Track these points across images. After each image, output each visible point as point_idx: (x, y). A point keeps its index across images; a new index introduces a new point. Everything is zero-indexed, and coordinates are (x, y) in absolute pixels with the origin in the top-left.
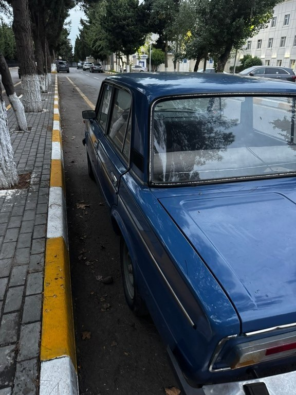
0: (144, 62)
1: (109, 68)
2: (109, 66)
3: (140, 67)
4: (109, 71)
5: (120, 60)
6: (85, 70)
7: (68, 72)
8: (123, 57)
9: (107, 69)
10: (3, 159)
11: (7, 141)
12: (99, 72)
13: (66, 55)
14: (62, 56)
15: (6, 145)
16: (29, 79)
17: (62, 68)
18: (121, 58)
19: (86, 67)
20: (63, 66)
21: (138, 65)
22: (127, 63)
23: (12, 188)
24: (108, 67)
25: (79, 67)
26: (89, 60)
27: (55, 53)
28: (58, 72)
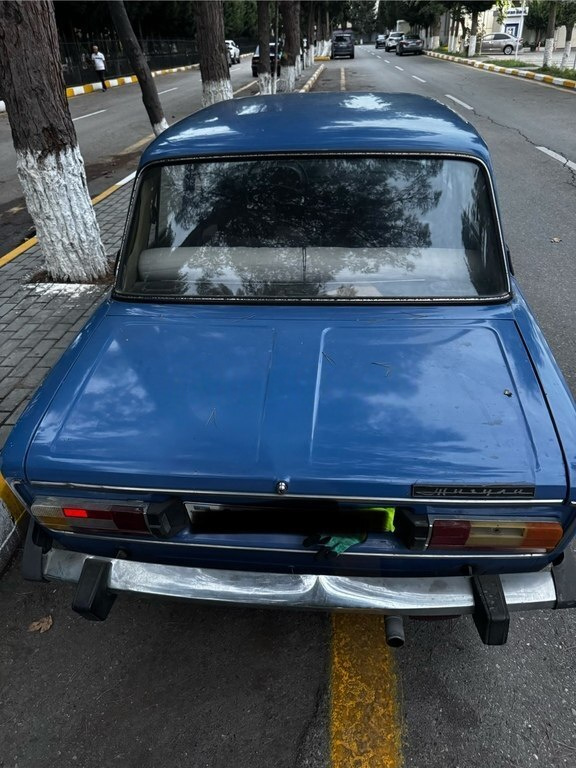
0: (517, 25)
1: (438, 44)
2: (438, 38)
3: (508, 38)
4: (435, 51)
5: (460, 25)
6: (388, 49)
7: (352, 56)
8: (466, 17)
9: (431, 46)
10: (77, 236)
11: (83, 209)
12: (415, 54)
13: (360, 19)
14: (352, 21)
15: (82, 217)
16: (214, 89)
17: (342, 48)
18: (463, 21)
19: (391, 44)
20: (344, 45)
21: (502, 32)
22: (473, 31)
23: (94, 281)
24: (435, 42)
25: (379, 45)
26: (402, 27)
27: (330, 18)
28: (332, 58)
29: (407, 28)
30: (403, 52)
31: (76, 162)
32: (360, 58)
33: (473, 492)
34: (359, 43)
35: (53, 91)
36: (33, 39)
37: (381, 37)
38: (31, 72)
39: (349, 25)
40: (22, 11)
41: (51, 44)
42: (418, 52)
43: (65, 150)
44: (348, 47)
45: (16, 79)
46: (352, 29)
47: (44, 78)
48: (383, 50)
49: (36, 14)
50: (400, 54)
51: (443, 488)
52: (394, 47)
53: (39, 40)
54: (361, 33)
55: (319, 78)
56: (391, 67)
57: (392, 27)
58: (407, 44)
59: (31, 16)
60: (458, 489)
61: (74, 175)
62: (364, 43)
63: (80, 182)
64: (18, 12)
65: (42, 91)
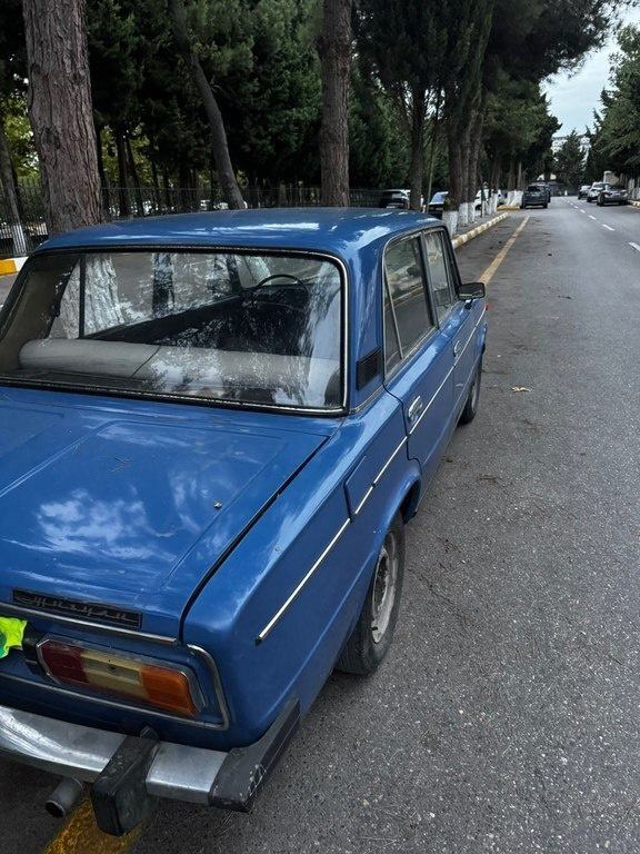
7: (544, 206)
17: (535, 198)
19: (594, 194)
20: (536, 194)
25: (582, 196)
26: (609, 178)
27: (523, 168)
28: (522, 207)
29: (614, 180)
30: (604, 202)
31: (104, 275)
32: (552, 208)
33: (73, 608)
34: (563, 195)
35: (86, 208)
36: (69, 161)
37: (584, 188)
38: (65, 191)
39: (553, 177)
40: (61, 137)
41: (87, 166)
42: (623, 202)
43: (93, 263)
44: (541, 197)
45: (53, 197)
46: (556, 180)
47: (77, 196)
48: (584, 201)
49: (73, 141)
50: (601, 204)
51: (43, 597)
52: (596, 198)
53: (74, 163)
54: (566, 184)
55: (493, 226)
56: (585, 217)
57: (600, 178)
58: (609, 194)
59: (69, 142)
60: (58, 601)
61: (99, 286)
62: (569, 195)
63: (108, 294)
64: (57, 139)
65: (75, 208)
